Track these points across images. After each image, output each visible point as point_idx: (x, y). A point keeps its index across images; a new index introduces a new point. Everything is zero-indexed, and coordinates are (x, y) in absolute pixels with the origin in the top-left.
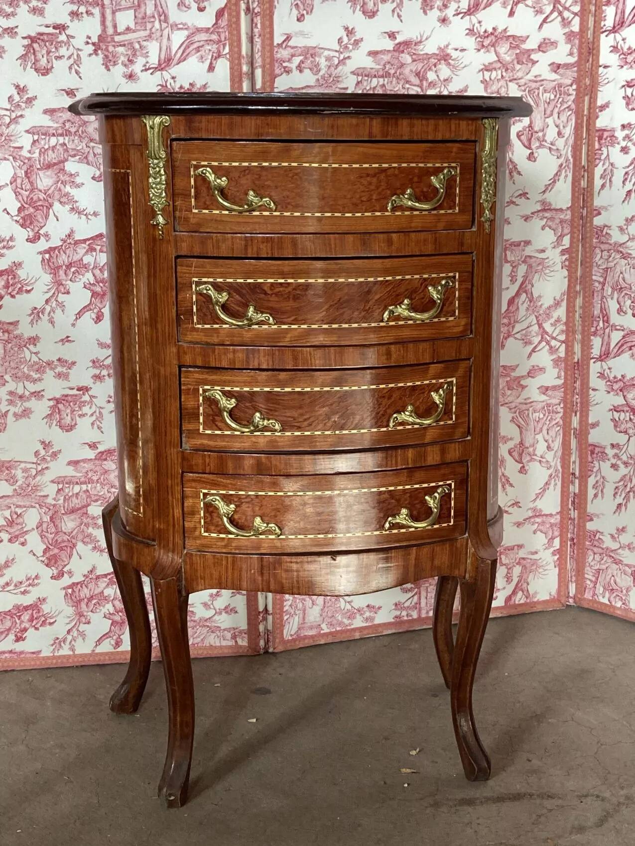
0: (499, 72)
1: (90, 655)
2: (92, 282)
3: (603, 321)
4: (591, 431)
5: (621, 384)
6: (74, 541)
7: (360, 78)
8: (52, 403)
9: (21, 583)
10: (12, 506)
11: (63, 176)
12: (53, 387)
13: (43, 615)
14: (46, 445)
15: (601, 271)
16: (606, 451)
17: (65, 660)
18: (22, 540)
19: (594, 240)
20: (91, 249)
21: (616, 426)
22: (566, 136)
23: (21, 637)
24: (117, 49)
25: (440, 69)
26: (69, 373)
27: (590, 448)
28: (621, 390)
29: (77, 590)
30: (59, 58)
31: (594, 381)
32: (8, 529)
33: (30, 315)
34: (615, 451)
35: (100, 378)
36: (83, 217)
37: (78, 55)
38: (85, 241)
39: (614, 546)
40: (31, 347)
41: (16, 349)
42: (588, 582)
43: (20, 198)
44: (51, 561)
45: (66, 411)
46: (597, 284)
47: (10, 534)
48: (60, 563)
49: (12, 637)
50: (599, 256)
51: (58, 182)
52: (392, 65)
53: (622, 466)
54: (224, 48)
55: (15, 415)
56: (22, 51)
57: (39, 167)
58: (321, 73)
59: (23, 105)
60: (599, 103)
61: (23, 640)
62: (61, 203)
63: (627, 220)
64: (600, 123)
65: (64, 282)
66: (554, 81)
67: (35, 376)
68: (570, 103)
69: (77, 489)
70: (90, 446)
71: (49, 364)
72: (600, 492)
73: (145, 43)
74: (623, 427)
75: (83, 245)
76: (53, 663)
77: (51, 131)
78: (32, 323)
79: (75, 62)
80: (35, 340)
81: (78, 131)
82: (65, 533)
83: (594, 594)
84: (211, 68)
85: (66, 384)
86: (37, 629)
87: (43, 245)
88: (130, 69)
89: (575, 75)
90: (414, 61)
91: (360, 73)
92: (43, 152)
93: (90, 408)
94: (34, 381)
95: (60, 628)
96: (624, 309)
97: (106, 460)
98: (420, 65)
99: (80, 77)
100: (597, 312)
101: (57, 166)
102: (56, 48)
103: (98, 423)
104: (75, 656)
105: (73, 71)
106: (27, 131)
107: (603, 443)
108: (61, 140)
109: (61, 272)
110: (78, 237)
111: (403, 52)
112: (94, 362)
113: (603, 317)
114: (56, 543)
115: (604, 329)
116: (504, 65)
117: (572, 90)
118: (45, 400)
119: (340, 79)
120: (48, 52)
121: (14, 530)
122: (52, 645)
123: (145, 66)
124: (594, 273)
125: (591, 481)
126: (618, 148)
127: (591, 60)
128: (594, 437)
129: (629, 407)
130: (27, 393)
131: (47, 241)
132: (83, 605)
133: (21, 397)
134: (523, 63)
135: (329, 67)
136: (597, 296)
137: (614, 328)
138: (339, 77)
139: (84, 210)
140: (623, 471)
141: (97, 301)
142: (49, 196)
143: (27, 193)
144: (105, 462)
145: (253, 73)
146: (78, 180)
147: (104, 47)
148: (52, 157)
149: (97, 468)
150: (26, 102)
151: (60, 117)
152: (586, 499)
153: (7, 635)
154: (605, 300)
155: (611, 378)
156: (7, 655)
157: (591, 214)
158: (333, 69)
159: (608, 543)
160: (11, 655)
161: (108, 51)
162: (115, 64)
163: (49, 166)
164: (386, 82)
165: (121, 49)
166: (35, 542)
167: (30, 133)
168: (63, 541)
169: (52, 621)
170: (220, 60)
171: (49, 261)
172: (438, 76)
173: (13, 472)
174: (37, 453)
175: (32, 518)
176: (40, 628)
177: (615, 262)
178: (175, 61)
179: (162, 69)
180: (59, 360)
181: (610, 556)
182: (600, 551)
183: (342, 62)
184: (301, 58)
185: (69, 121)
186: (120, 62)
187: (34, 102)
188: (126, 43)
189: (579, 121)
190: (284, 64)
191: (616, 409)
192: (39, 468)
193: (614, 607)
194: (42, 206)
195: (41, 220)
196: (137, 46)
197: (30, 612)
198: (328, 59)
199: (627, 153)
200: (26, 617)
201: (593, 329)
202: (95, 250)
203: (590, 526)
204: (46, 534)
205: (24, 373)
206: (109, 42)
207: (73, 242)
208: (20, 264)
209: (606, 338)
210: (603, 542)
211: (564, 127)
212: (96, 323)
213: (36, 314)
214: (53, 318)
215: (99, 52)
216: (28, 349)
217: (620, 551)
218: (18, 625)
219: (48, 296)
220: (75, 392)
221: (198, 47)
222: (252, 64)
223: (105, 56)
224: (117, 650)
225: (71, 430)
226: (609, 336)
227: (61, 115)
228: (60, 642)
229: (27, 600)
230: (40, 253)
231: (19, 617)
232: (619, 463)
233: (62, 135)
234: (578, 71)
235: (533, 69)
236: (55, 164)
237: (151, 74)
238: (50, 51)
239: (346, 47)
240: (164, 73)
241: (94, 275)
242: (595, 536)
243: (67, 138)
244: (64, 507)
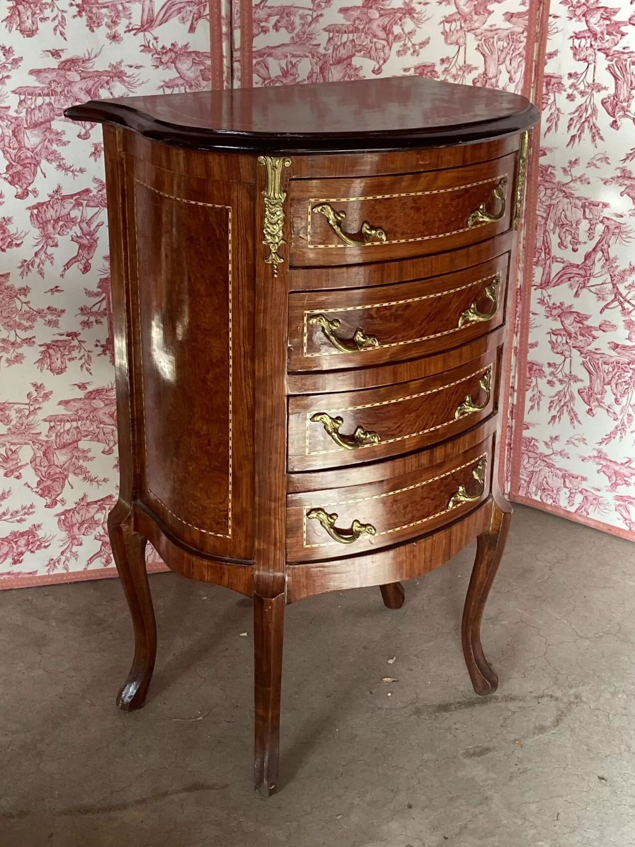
0: (458, 23)
1: (83, 572)
2: (79, 235)
3: (545, 253)
4: (530, 350)
5: (559, 311)
6: (66, 473)
7: (331, 35)
8: (42, 349)
9: (17, 512)
10: (7, 443)
11: (50, 134)
12: (43, 333)
13: (38, 540)
14: (38, 387)
15: (545, 207)
16: (544, 369)
17: (59, 578)
18: (17, 474)
19: (539, 179)
20: (78, 204)
21: (553, 348)
22: (517, 81)
23: (18, 560)
24: (101, 11)
25: (405, 23)
26: (58, 320)
27: (528, 365)
28: (559, 316)
29: (69, 516)
30: (43, 19)
31: (534, 306)
32: (4, 465)
33: (20, 267)
34: (552, 369)
35: (88, 324)
36: (70, 174)
37: (63, 17)
38: (71, 196)
39: (548, 452)
40: (22, 298)
41: (7, 299)
42: (523, 482)
43: (8, 155)
44: (44, 491)
45: (56, 356)
46: (540, 219)
47: (5, 469)
48: (53, 492)
49: (9, 560)
50: (543, 194)
51: (45, 140)
52: (361, 21)
53: (557, 383)
54: (204, 10)
55: (8, 360)
56: (7, 13)
57: (26, 126)
58: (296, 31)
59: (9, 66)
60: (548, 51)
61: (21, 562)
62: (48, 160)
63: (570, 162)
64: (548, 70)
65: (52, 236)
66: (507, 30)
67: (26, 324)
68: (521, 50)
69: (68, 426)
70: (80, 387)
71: (39, 312)
72: (536, 405)
73: (128, 5)
74: (559, 349)
75: (72, 200)
76: (49, 581)
77: (38, 91)
78: (22, 274)
79: (59, 23)
80: (25, 290)
81: (63, 91)
82: (57, 466)
83: (527, 492)
84: (192, 29)
85: (55, 330)
86: (32, 552)
87: (31, 200)
88: (114, 30)
89: (527, 23)
90: (381, 16)
91: (331, 29)
92: (30, 111)
93: (79, 352)
94: (26, 329)
95: (54, 551)
96: (565, 244)
97: (94, 398)
98: (387, 20)
99: (65, 38)
100: (539, 244)
101: (43, 125)
102: (41, 10)
103: (87, 366)
104: (68, 574)
105: (58, 32)
106: (14, 92)
107: (540, 362)
108: (47, 99)
109: (50, 227)
110: (65, 192)
111: (371, 7)
112: (82, 309)
113: (545, 249)
114: (49, 476)
115: (546, 260)
116: (463, 17)
117: (523, 38)
118: (36, 346)
119: (313, 36)
120: (33, 14)
121: (10, 465)
122: (47, 566)
123: (128, 27)
124: (537, 208)
125: (529, 394)
126: (564, 94)
127: (541, 8)
128: (533, 355)
129: (566, 331)
130: (19, 340)
131: (35, 197)
132: (75, 529)
133: (13, 344)
134: (480, 14)
135: (303, 25)
136: (541, 229)
137: (555, 259)
138: (312, 34)
139: (70, 167)
140: (558, 387)
141: (85, 253)
142: (37, 154)
143: (15, 151)
144: (94, 401)
145: (231, 33)
146: (64, 138)
147: (88, 9)
148: (38, 116)
149: (87, 407)
150: (12, 63)
151: (47, 77)
152: (523, 410)
153: (5, 559)
154: (547, 234)
155: (551, 305)
156: (5, 576)
157: (537, 154)
158: (306, 26)
159: (542, 449)
160: (9, 576)
161: (92, 13)
162: (99, 25)
163: (36, 125)
164: (355, 38)
165: (104, 11)
166: (30, 476)
167: (16, 93)
168: (56, 473)
169: (46, 544)
170: (201, 21)
171: (37, 216)
172: (403, 29)
173: (7, 412)
174: (29, 395)
175: (26, 454)
176: (36, 551)
177: (558, 200)
178: (158, 22)
179: (145, 30)
180: (49, 308)
181: (543, 460)
182: (535, 455)
183: (315, 20)
184: (277, 17)
185: (54, 81)
186: (104, 23)
187: (20, 63)
188: (109, 4)
189: (529, 66)
190: (262, 24)
191: (553, 332)
192: (32, 408)
193: (545, 504)
194: (30, 163)
195: (29, 177)
196: (120, 8)
197: (26, 537)
198: (303, 17)
199: (572, 100)
200: (22, 542)
201: (535, 260)
202: (81, 204)
203: (526, 433)
204: (40, 468)
205: (16, 322)
206: (93, 4)
207: (60, 198)
208: (9, 220)
209: (547, 268)
210: (537, 448)
211: (515, 73)
212: (83, 273)
213: (26, 266)
214: (42, 269)
215: (83, 13)
216: (19, 299)
217: (553, 456)
218: (15, 550)
219: (37, 249)
220: (64, 338)
221: (180, 8)
222: (231, 24)
223: (89, 17)
224: (108, 567)
225: (61, 372)
226: (550, 267)
227: (47, 75)
228: (55, 562)
229: (24, 527)
230: (29, 208)
231: (16, 543)
232: (555, 380)
233: (48, 95)
234: (530, 20)
235: (488, 19)
236: (42, 123)
237: (134, 35)
238: (35, 13)
239: (319, 5)
240: (147, 33)
241: (81, 229)
242: (530, 443)
243: (53, 98)
244: (56, 443)
